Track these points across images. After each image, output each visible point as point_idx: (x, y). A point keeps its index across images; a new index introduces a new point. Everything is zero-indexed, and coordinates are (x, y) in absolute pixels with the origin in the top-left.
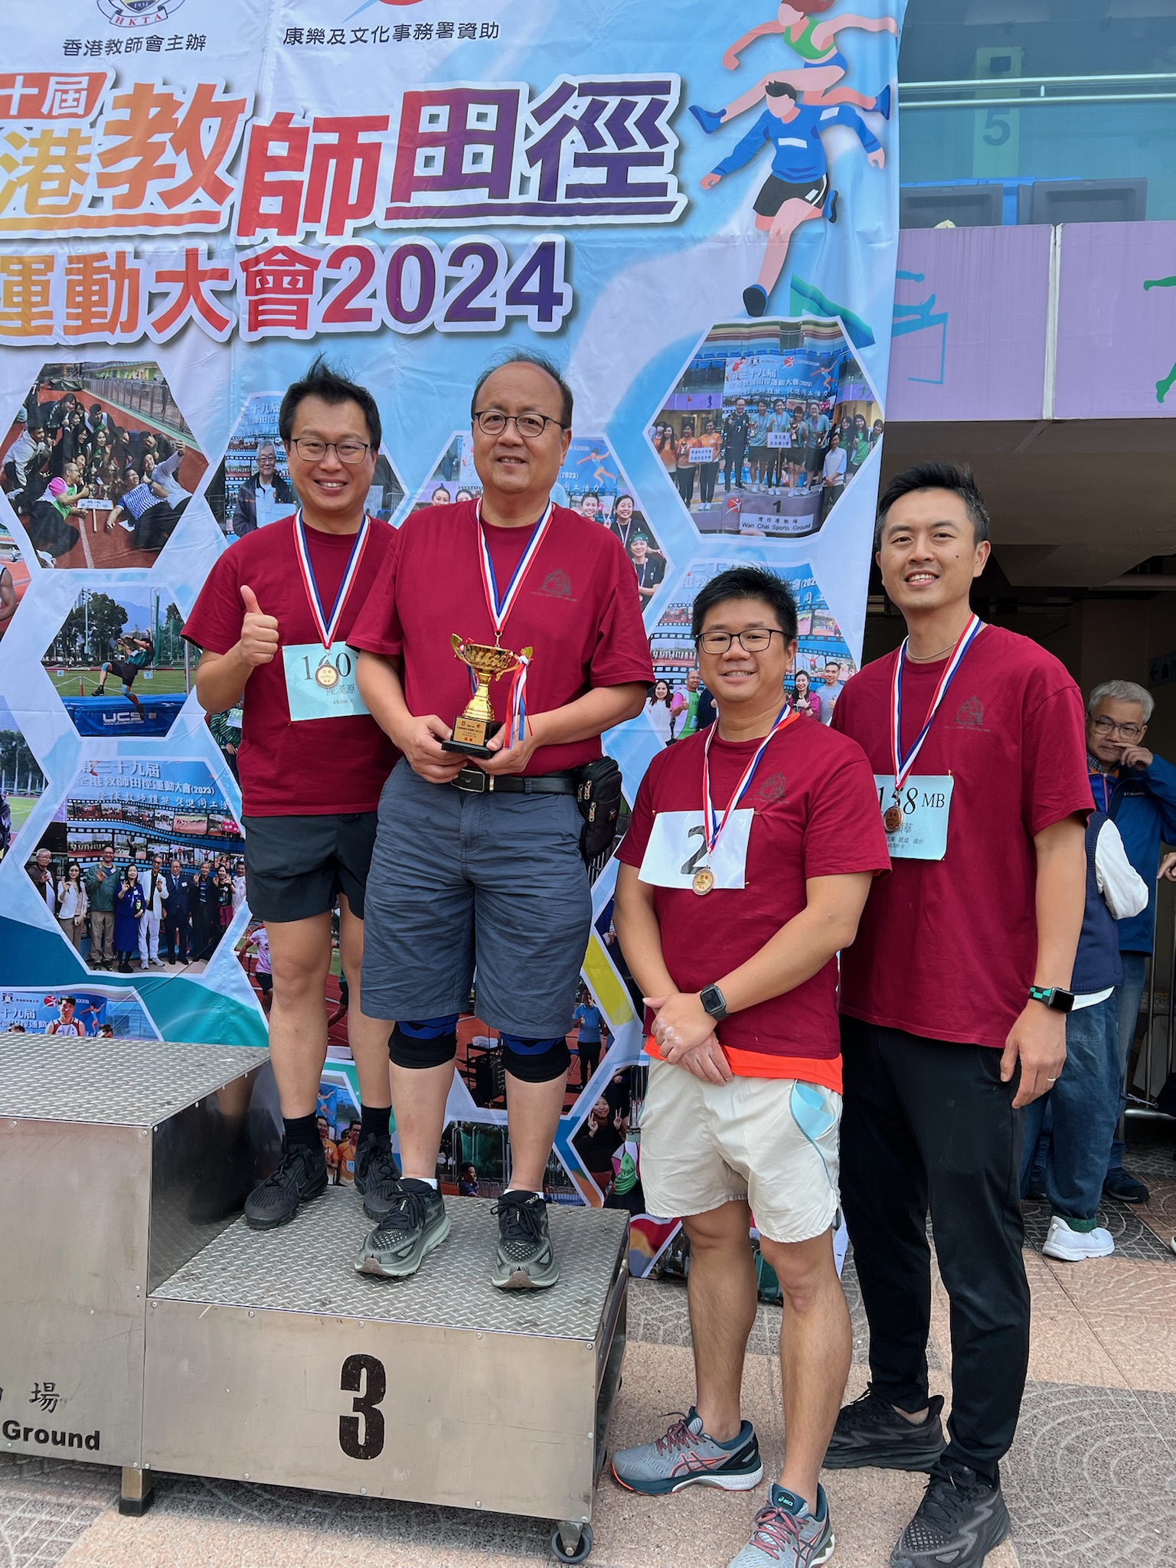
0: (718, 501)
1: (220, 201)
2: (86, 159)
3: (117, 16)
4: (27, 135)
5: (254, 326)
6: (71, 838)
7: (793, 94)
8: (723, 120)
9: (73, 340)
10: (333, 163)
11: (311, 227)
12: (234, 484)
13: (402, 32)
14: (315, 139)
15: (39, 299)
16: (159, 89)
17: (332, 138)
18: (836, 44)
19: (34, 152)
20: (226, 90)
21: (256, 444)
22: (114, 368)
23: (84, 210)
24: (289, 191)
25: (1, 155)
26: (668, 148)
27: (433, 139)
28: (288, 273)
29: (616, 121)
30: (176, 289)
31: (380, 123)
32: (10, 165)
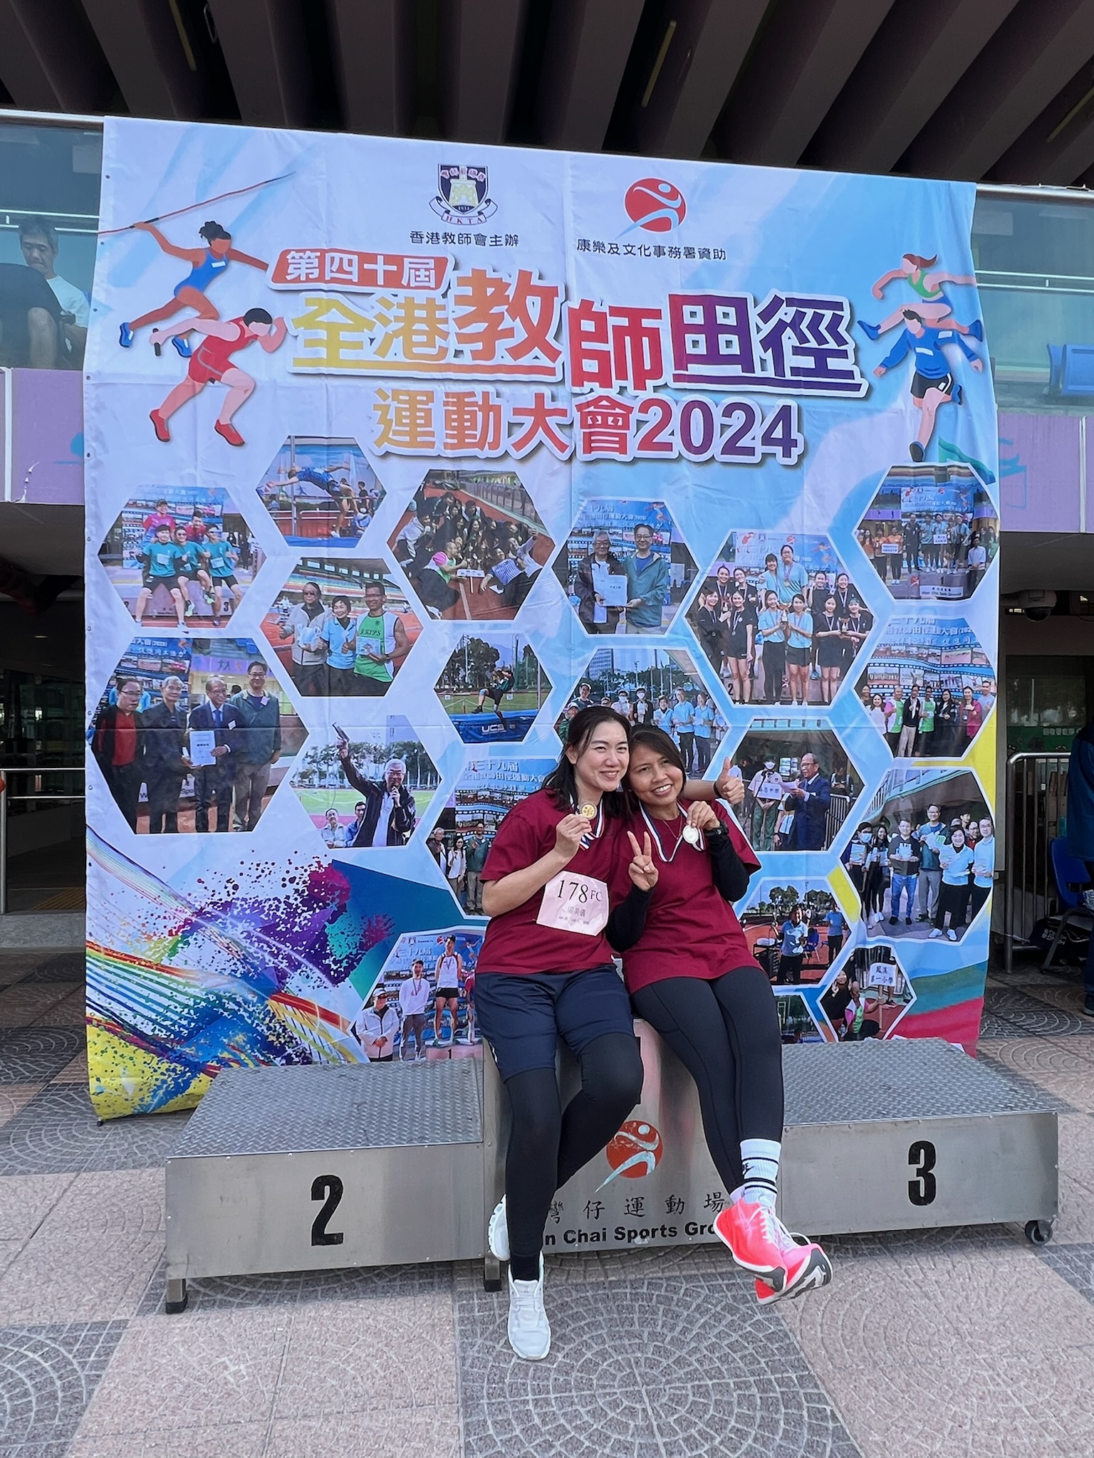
0: (904, 579)
1: (554, 361)
2: (445, 321)
3: (446, 215)
4: (394, 300)
5: (588, 449)
6: (458, 818)
7: (920, 320)
8: (880, 331)
9: (450, 453)
10: (628, 339)
11: (623, 383)
12: (574, 560)
13: (659, 251)
14: (613, 321)
15: (423, 422)
16: (490, 274)
17: (624, 322)
18: (941, 290)
19: (402, 313)
20: (540, 277)
21: (593, 533)
22: (486, 475)
23: (450, 358)
24: (602, 357)
25: (375, 312)
26: (850, 348)
27: (695, 329)
28: (611, 414)
29: (814, 326)
30: (529, 421)
31: (656, 314)
32: (385, 321)
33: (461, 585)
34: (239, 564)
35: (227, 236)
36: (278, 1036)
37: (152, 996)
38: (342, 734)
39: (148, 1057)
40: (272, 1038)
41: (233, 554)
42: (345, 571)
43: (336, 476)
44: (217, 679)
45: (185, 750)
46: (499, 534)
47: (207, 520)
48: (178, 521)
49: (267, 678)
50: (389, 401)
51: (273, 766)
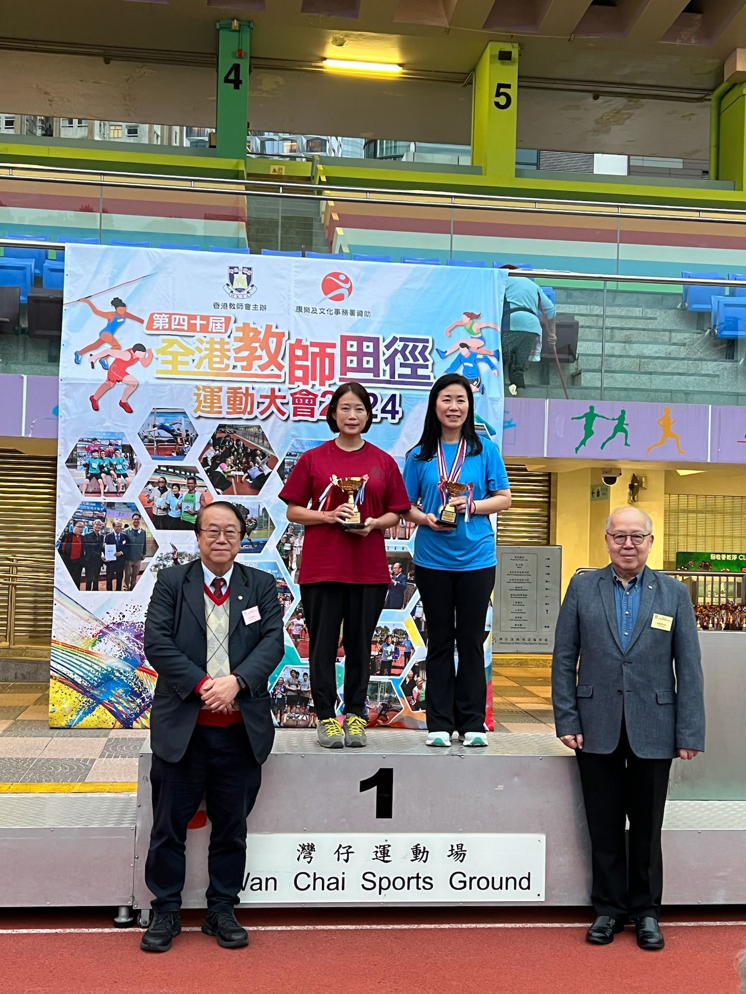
1: (281, 370)
2: (229, 350)
3: (231, 294)
4: (204, 339)
5: (295, 415)
7: (468, 347)
8: (447, 354)
9: (229, 416)
10: (318, 359)
11: (314, 382)
13: (337, 312)
14: (311, 349)
15: (216, 401)
16: (252, 326)
17: (317, 350)
18: (481, 331)
19: (208, 346)
20: (277, 327)
21: (296, 455)
22: (246, 427)
23: (230, 370)
24: (304, 368)
25: (195, 346)
26: (430, 363)
27: (352, 354)
28: (307, 398)
29: (412, 352)
30: (267, 401)
31: (333, 346)
32: (200, 351)
33: (233, 479)
34: (129, 468)
35: (124, 305)
36: (139, 688)
37: (83, 665)
38: (174, 547)
39: (78, 695)
40: (137, 689)
41: (127, 463)
42: (178, 472)
43: (175, 427)
44: (118, 521)
45: (102, 553)
46: (251, 455)
47: (115, 447)
48: (102, 448)
49: (141, 521)
50: (201, 392)
51: (142, 562)
